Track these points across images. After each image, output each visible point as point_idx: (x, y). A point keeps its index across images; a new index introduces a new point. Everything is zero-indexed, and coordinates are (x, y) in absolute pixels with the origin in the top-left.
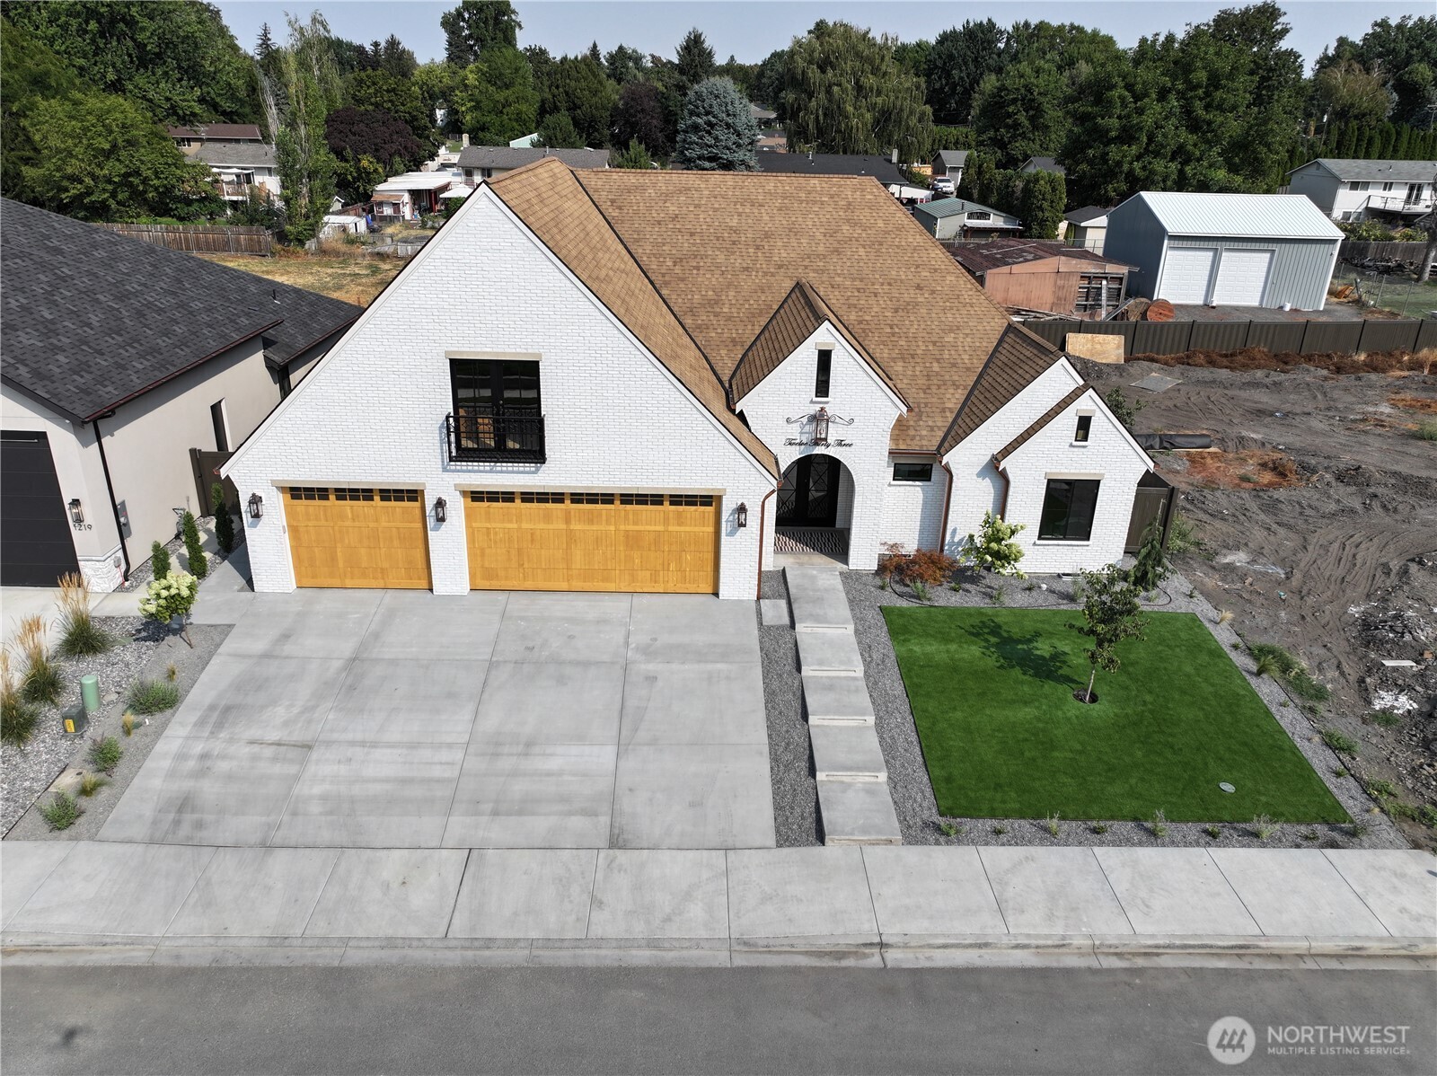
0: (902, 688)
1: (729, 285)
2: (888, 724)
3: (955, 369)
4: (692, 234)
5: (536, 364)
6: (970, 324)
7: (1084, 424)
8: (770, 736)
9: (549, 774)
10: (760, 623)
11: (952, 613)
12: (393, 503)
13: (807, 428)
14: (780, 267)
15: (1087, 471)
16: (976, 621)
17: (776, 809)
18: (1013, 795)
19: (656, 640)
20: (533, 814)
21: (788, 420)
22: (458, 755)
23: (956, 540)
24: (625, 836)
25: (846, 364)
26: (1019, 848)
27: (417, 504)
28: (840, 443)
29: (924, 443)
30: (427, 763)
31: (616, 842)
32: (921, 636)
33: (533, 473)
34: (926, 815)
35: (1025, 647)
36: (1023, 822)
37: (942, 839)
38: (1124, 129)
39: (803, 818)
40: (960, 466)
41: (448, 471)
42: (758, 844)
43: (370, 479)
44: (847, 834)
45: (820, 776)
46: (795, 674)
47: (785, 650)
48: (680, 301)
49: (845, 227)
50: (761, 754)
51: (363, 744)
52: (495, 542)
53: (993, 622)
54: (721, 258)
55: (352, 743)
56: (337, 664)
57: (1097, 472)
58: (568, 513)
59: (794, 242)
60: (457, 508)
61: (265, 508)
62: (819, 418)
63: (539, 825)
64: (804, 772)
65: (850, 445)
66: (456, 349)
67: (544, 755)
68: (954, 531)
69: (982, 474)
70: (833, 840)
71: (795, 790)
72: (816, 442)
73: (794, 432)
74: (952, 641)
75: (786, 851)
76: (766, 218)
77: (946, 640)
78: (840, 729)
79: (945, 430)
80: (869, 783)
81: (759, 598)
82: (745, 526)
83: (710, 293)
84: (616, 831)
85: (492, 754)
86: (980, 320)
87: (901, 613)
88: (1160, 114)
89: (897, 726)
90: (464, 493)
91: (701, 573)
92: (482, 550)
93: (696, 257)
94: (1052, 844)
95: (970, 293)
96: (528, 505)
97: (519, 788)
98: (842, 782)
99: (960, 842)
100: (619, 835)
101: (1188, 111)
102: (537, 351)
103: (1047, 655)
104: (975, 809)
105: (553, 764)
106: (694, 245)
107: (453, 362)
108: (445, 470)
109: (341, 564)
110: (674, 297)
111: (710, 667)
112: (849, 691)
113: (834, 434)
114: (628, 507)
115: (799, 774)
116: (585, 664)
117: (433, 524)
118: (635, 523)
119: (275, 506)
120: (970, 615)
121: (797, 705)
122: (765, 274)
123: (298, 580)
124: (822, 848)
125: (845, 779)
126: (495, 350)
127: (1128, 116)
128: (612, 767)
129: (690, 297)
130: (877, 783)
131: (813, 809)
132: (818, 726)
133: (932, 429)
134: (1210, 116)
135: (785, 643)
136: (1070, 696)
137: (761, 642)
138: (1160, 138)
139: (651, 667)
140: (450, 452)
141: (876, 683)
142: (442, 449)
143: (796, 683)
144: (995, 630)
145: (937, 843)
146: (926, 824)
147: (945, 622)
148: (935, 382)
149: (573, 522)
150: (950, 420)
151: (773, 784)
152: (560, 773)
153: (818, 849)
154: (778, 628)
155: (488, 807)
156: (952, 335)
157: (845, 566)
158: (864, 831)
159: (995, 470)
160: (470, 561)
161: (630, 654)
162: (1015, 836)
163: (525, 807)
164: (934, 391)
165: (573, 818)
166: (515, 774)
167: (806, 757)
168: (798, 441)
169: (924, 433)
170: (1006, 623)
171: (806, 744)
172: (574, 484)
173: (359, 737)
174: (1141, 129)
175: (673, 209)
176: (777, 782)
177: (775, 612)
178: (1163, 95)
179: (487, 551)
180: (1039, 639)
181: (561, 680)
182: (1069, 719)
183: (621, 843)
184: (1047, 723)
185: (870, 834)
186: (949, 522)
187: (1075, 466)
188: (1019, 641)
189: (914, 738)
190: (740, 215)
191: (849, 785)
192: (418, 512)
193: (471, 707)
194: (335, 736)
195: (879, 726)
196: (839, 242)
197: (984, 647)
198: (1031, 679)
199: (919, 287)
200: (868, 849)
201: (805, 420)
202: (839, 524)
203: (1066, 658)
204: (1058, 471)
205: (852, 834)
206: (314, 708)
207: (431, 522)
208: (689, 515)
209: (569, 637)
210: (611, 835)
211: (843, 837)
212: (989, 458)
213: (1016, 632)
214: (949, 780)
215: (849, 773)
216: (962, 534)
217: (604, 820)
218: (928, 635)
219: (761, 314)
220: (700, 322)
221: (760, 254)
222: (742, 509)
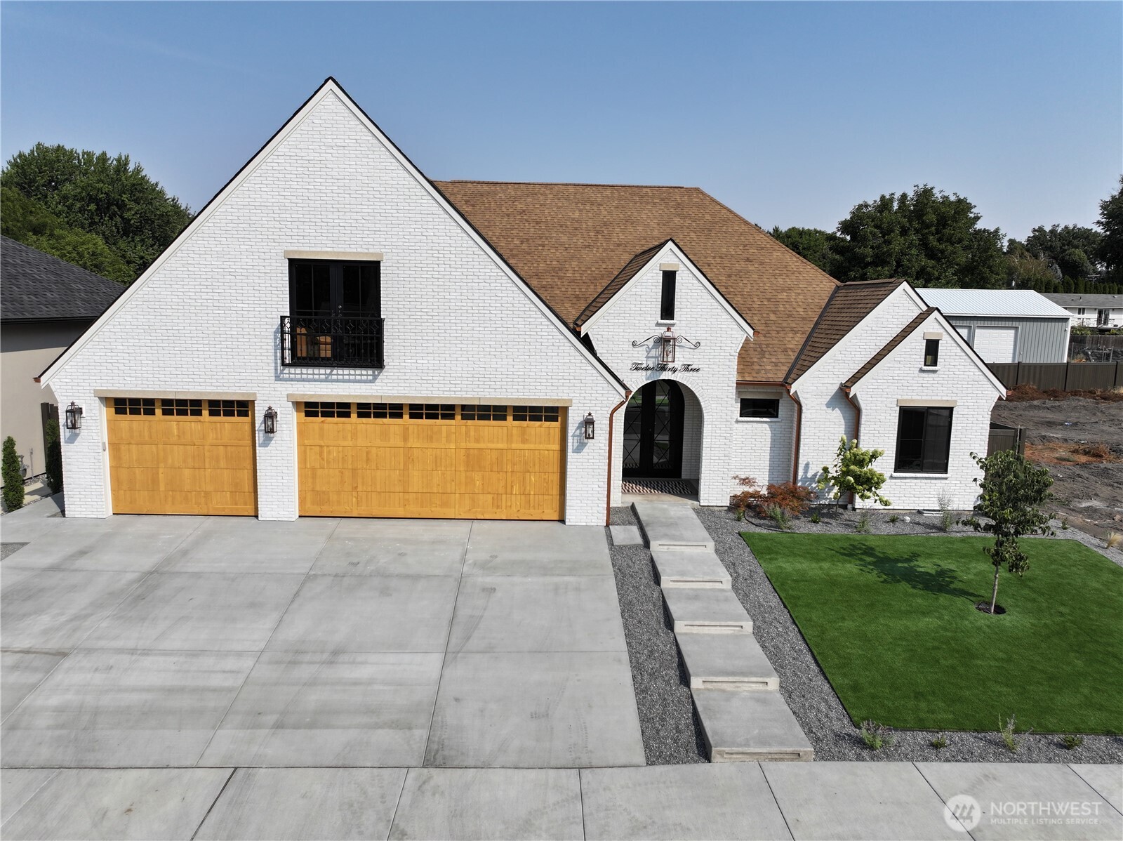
0: (777, 600)
1: (572, 257)
2: (768, 633)
3: (791, 319)
4: (537, 223)
5: (376, 265)
6: (801, 286)
7: (932, 348)
8: (629, 644)
9: (356, 683)
10: (611, 544)
11: (817, 539)
12: (222, 418)
13: (653, 353)
14: (619, 245)
15: (939, 398)
16: (846, 545)
17: (642, 721)
18: (941, 704)
19: (496, 557)
20: (328, 726)
21: (634, 344)
22: (248, 663)
23: (809, 475)
24: (446, 753)
25: (690, 285)
26: (970, 764)
27: (248, 419)
28: (687, 368)
29: (769, 375)
30: (205, 672)
31: (434, 758)
32: (788, 556)
33: (370, 382)
34: (837, 726)
35: (906, 565)
36: (964, 736)
37: (865, 753)
38: (876, 256)
39: (678, 731)
40: (809, 396)
41: (281, 380)
42: (622, 761)
43: (199, 389)
44: (740, 745)
45: (696, 683)
46: (655, 586)
47: (641, 564)
48: (526, 268)
49: (676, 220)
50: (620, 661)
51: (133, 651)
52: (328, 462)
53: (864, 545)
54: (564, 239)
55: (120, 651)
56: (131, 576)
57: (949, 398)
58: (406, 429)
59: (630, 228)
60: (289, 420)
61: (85, 422)
62: (664, 342)
63: (332, 741)
64: (675, 681)
65: (697, 370)
66: (296, 249)
67: (353, 663)
68: (807, 465)
69: (831, 404)
70: (721, 754)
71: (665, 699)
72: (663, 368)
73: (640, 356)
74: (824, 560)
75: (659, 769)
76: (605, 213)
77: (817, 558)
78: (713, 637)
79: (790, 365)
80: (758, 692)
81: (607, 525)
82: (593, 438)
83: (555, 263)
84: (435, 747)
85: (290, 662)
86: (810, 283)
87: (762, 538)
88: (904, 244)
89: (779, 635)
90: (297, 405)
91: (546, 497)
92: (313, 469)
93: (541, 238)
94: (1012, 760)
95: (797, 264)
96: (364, 420)
97: (314, 698)
98: (723, 691)
99: (889, 757)
100: (437, 751)
101: (924, 244)
102: (378, 251)
103: (933, 572)
104: (898, 720)
105: (363, 673)
106: (540, 230)
107: (292, 262)
108: (278, 378)
109: (162, 488)
110: (521, 265)
111: (556, 579)
112: (718, 600)
113: (681, 357)
114: (470, 422)
115: (668, 683)
116: (416, 578)
117: (262, 439)
118: (477, 441)
119: (97, 420)
120: (836, 540)
121: (659, 614)
122: (605, 250)
123: (115, 505)
124: (707, 765)
125: (725, 686)
126: (335, 250)
127: (879, 247)
128: (435, 675)
129: (535, 265)
130: (767, 692)
131: (690, 721)
132: (686, 634)
133: (776, 365)
134: (942, 247)
135: (640, 560)
136: (973, 608)
137: (613, 560)
138: (905, 262)
139: (489, 580)
140: (283, 358)
141: (746, 595)
142: (276, 356)
143: (656, 595)
144: (869, 551)
145: (860, 758)
146: (839, 737)
147: (810, 545)
148: (774, 328)
149: (411, 440)
150: (793, 358)
151: (637, 694)
152: (371, 682)
153: (703, 767)
154: (631, 547)
155: (271, 719)
156: (785, 294)
157: (696, 503)
158: (763, 741)
159: (846, 400)
160: (301, 483)
161: (466, 569)
162: (959, 751)
163: (320, 719)
164: (774, 335)
165: (380, 731)
166: (313, 683)
167: (675, 665)
168: (644, 366)
169: (769, 368)
170: (878, 546)
171: (674, 652)
172: (413, 394)
173: (131, 644)
174: (891, 255)
175: (520, 206)
176: (641, 691)
177: (627, 535)
178: (904, 232)
179: (319, 472)
180: (919, 559)
181: (385, 592)
182: (979, 629)
183: (439, 760)
184: (956, 632)
185: (770, 745)
186: (801, 456)
187: (926, 393)
188: (897, 561)
189: (801, 645)
190: (581, 210)
191: (733, 694)
192: (247, 427)
193: (275, 616)
194: (102, 643)
195: (758, 633)
196: (671, 229)
197: (861, 565)
198: (921, 592)
199: (748, 260)
200: (770, 766)
201: (651, 343)
202: (685, 475)
203: (955, 574)
204: (909, 398)
205: (747, 745)
206: (86, 617)
207: (260, 436)
208: (533, 432)
209: (400, 554)
210: (427, 752)
211: (735, 749)
212: (836, 387)
213: (890, 552)
214: (856, 688)
215: (731, 679)
216: (815, 469)
217: (420, 734)
218: (795, 555)
219: (602, 277)
220: (544, 283)
221: (600, 237)
222: (589, 422)
